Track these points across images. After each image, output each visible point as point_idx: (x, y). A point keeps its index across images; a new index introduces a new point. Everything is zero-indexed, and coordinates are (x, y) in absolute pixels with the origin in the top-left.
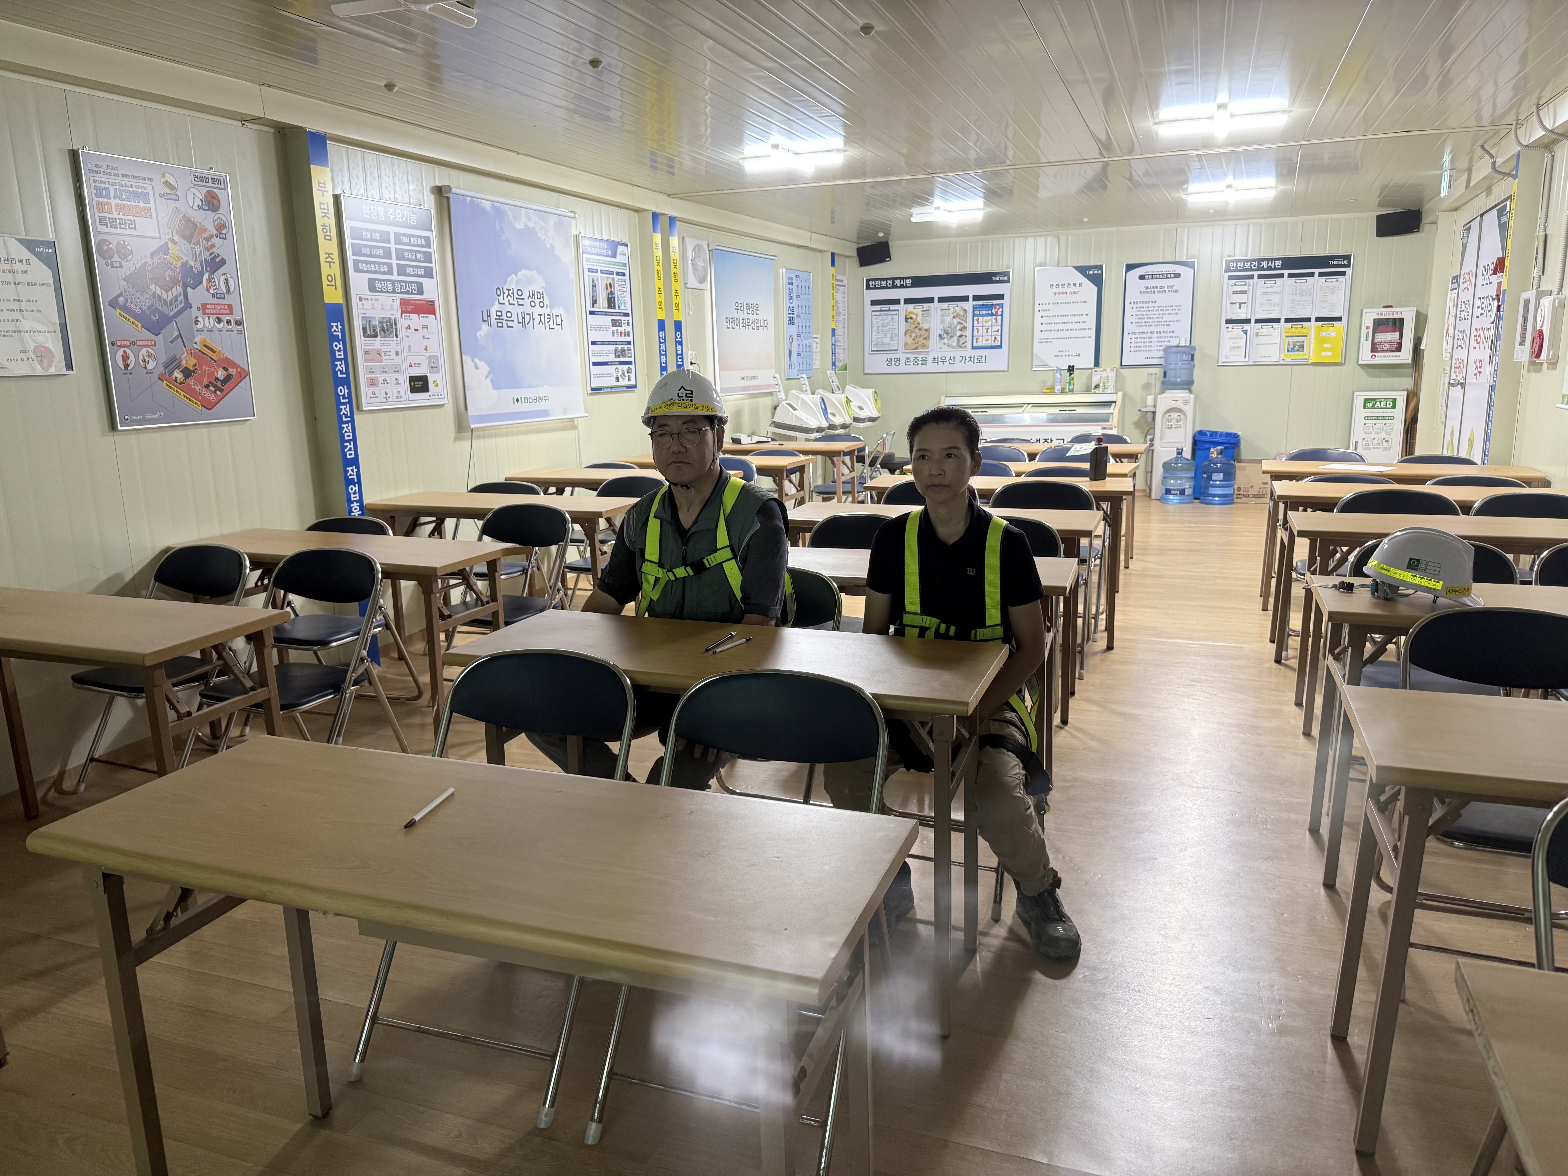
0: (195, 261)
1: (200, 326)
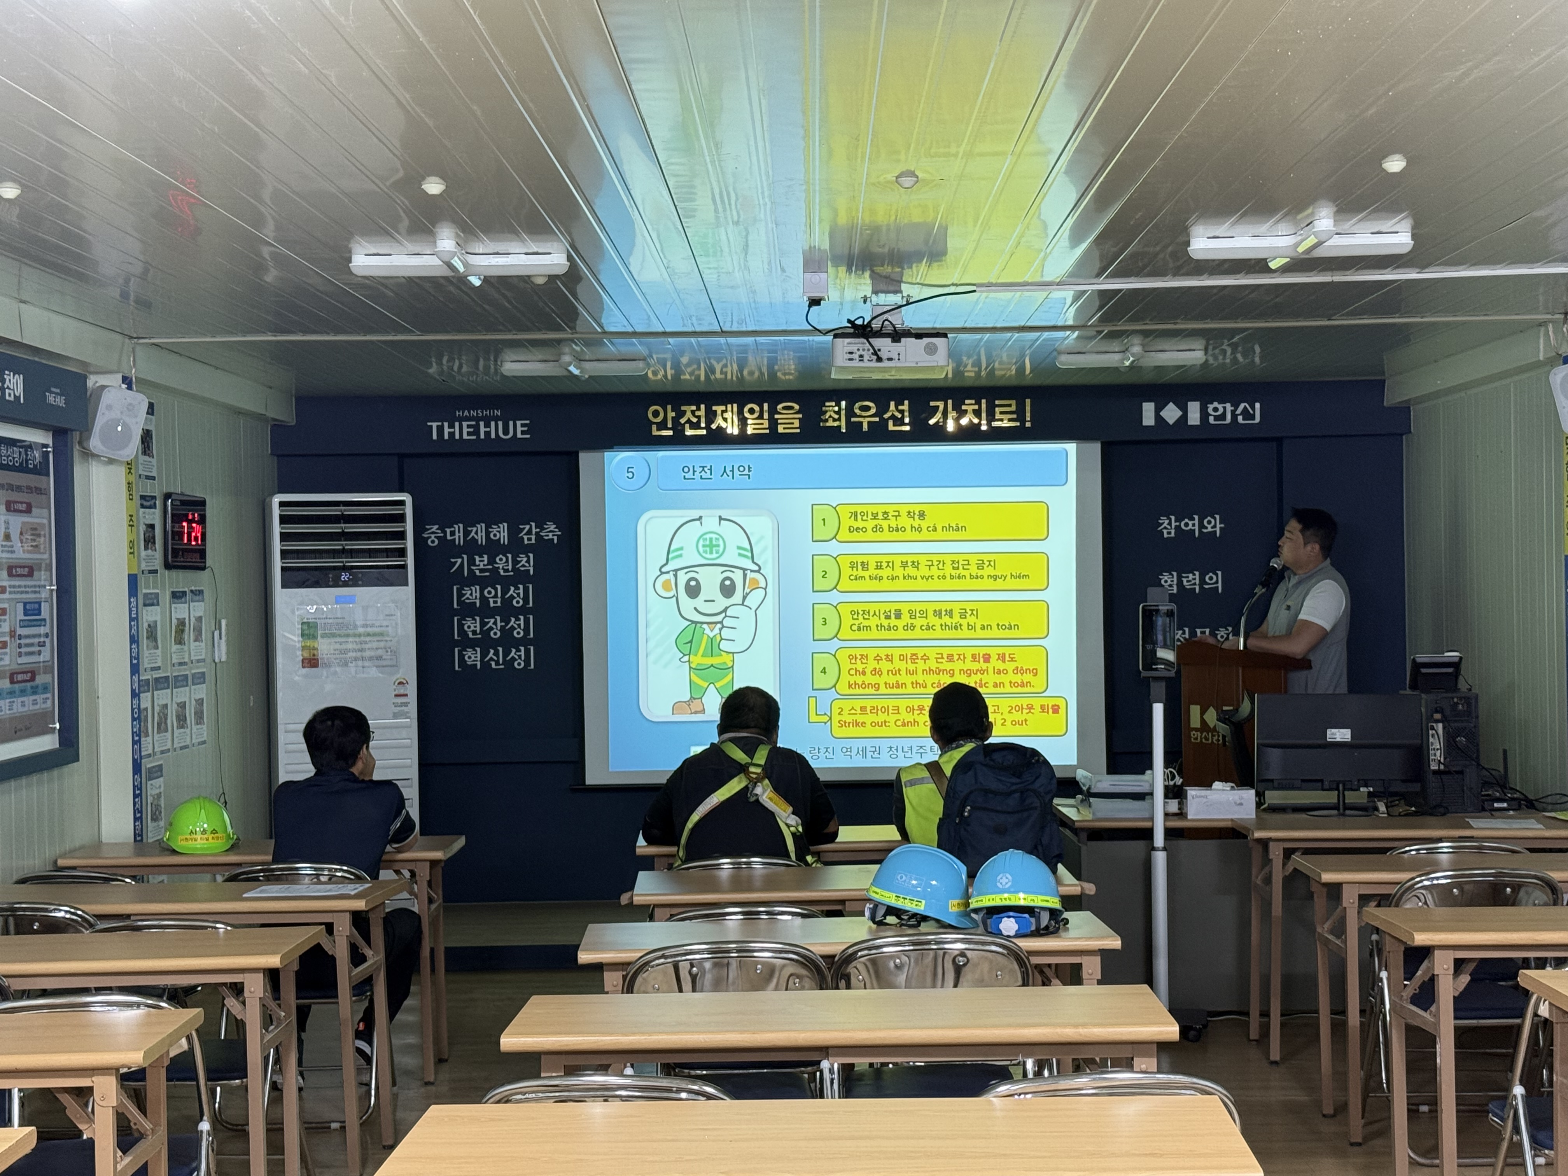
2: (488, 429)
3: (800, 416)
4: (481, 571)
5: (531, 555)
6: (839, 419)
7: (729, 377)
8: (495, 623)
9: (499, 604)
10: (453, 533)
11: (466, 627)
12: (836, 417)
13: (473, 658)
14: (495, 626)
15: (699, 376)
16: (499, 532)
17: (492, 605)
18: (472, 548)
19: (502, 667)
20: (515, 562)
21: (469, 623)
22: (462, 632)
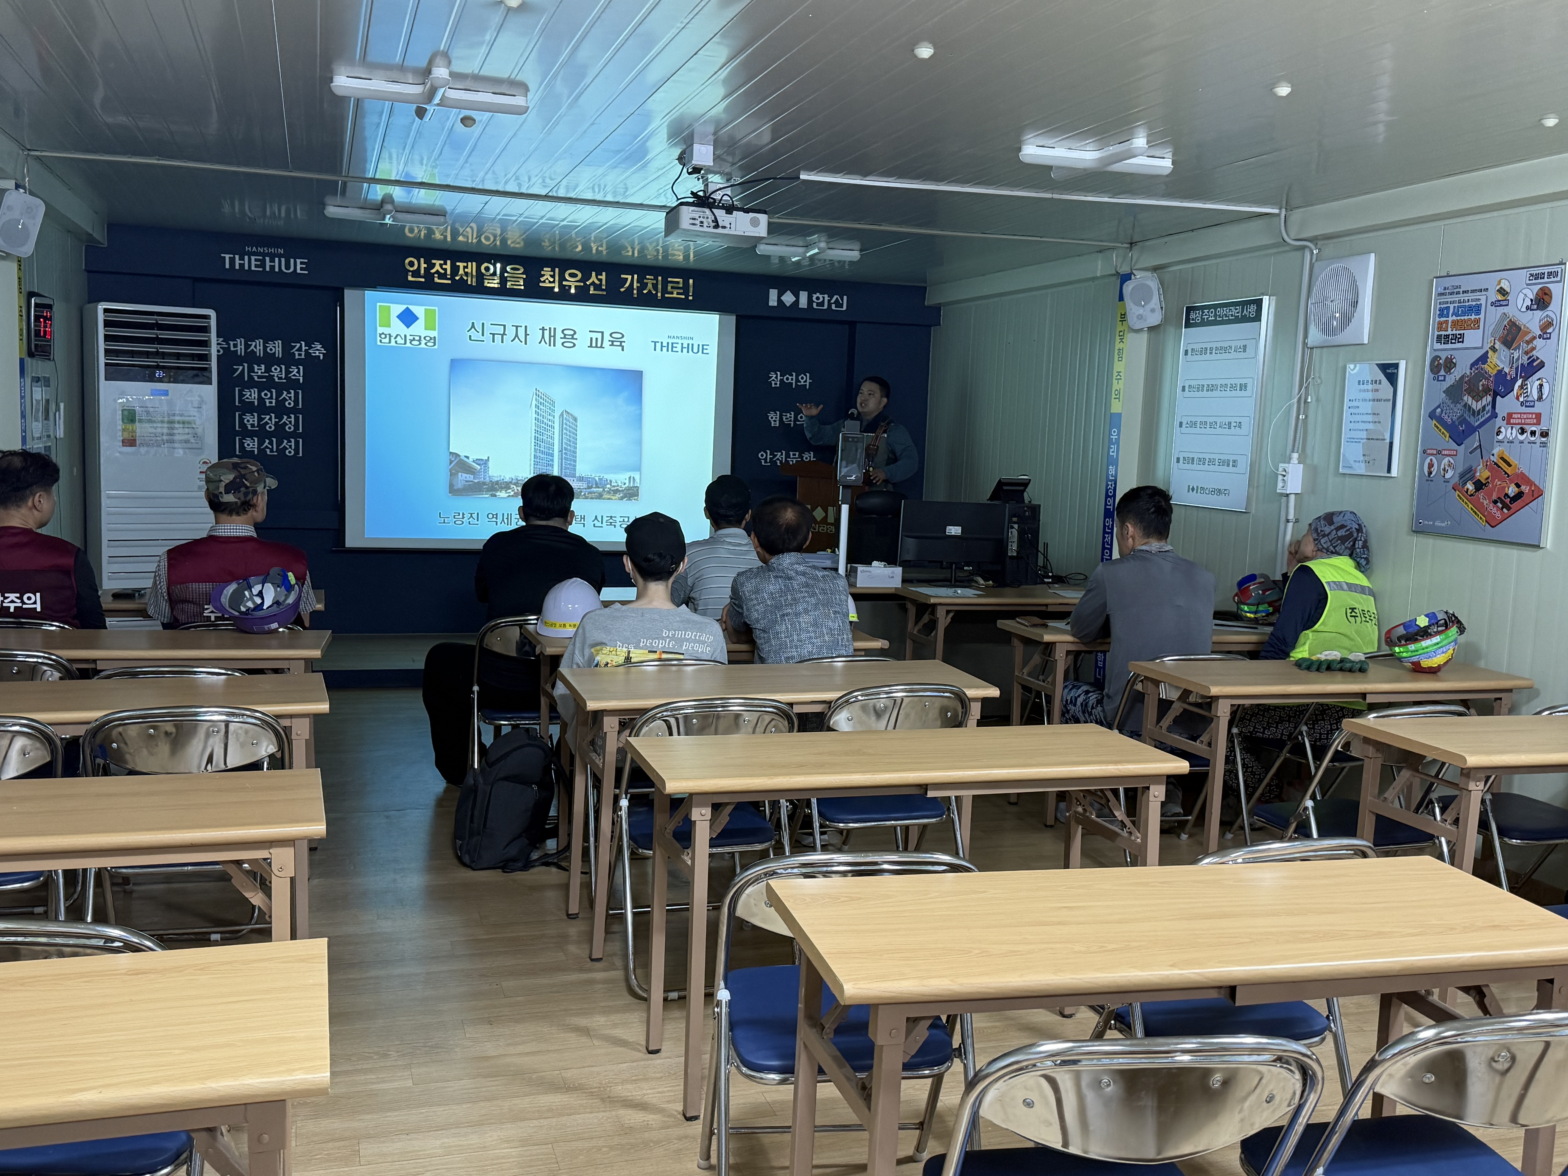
0: (1511, 368)
1: (1500, 437)
2: (273, 264)
3: (524, 276)
4: (259, 377)
5: (301, 368)
6: (554, 282)
7: (470, 241)
8: (270, 419)
9: (274, 404)
10: (235, 346)
11: (245, 421)
12: (552, 280)
13: (251, 446)
14: (270, 422)
15: (446, 237)
16: (275, 347)
17: (268, 404)
18: (251, 358)
19: (276, 454)
20: (288, 372)
21: (248, 418)
22: (242, 424)
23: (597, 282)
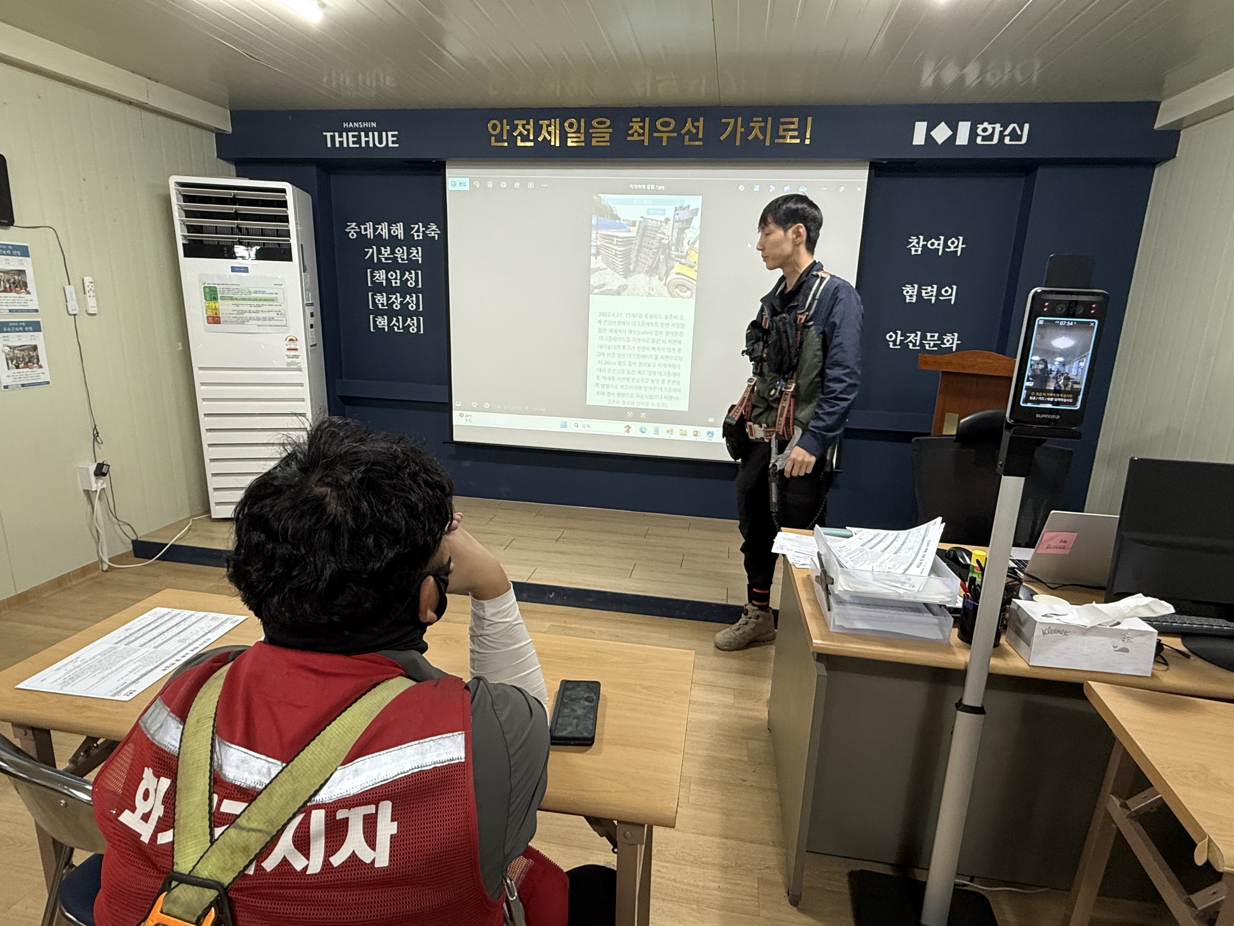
2: (367, 139)
3: (611, 130)
4: (386, 259)
5: (420, 248)
6: (643, 134)
8: (396, 299)
9: (398, 285)
10: (366, 230)
11: (377, 301)
12: (641, 132)
13: (382, 324)
14: (397, 300)
16: (397, 229)
17: (394, 285)
18: (379, 241)
19: (402, 331)
20: (409, 254)
21: (379, 298)
22: (375, 304)
23: (694, 131)
